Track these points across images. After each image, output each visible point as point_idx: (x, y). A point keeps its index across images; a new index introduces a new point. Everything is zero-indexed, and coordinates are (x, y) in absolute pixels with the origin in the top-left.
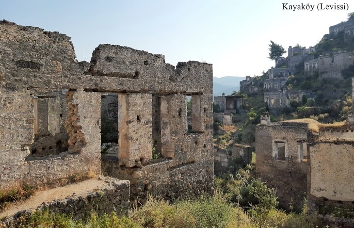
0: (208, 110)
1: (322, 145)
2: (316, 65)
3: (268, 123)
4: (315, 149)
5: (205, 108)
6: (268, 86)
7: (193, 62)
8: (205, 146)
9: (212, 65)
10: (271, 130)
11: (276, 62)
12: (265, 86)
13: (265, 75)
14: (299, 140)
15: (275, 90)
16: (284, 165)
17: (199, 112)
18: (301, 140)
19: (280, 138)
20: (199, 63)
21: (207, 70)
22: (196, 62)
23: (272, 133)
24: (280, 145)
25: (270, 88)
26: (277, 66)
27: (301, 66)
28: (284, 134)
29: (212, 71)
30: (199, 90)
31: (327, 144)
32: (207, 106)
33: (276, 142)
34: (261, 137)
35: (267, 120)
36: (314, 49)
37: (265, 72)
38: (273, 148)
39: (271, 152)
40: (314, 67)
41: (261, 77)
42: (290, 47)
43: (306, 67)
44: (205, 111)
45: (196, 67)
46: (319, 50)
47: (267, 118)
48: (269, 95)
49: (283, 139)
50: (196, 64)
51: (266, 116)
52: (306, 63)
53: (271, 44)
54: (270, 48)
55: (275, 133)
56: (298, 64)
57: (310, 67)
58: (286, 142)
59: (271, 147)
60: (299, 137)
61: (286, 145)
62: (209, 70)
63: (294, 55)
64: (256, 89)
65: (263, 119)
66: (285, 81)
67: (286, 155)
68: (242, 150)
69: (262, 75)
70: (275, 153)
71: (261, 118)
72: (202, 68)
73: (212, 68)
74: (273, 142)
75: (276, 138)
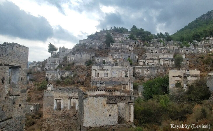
0: (23, 79)
1: (90, 99)
2: (73, 58)
3: (52, 89)
4: (86, 101)
5: (22, 78)
6: (47, 67)
7: (16, 44)
8: (20, 105)
9: (28, 48)
10: (53, 92)
11: (52, 54)
12: (45, 68)
13: (45, 62)
14: (69, 97)
15: (51, 70)
16: (60, 113)
17: (17, 80)
18: (70, 97)
19: (59, 97)
20: (20, 45)
21: (25, 51)
22: (18, 44)
23: (54, 94)
24: (58, 101)
25: (48, 69)
26: (52, 57)
27: (65, 58)
28: (61, 95)
29: (28, 52)
30: (19, 65)
31: (92, 98)
32: (23, 77)
33: (56, 100)
34: (48, 97)
35: (51, 87)
36: (72, 50)
37: (45, 60)
38: (54, 103)
39: (53, 106)
40: (72, 59)
41: (43, 62)
42: (60, 47)
43: (68, 59)
44: (21, 80)
45: (18, 48)
46: (74, 50)
47: (51, 85)
48: (48, 72)
49: (61, 97)
50: (18, 46)
51: (51, 84)
52: (68, 57)
53: (50, 44)
54: (49, 46)
55: (56, 94)
56: (64, 57)
57: (70, 59)
58: (62, 99)
59: (53, 102)
60: (69, 96)
61: (62, 101)
62: (26, 52)
63: (62, 52)
64: (39, 69)
65: (49, 86)
66: (58, 66)
67: (62, 107)
68: (32, 107)
69: (43, 61)
70: (55, 106)
71: (48, 86)
72: (22, 49)
73: (28, 50)
74: (55, 99)
75: (57, 97)
